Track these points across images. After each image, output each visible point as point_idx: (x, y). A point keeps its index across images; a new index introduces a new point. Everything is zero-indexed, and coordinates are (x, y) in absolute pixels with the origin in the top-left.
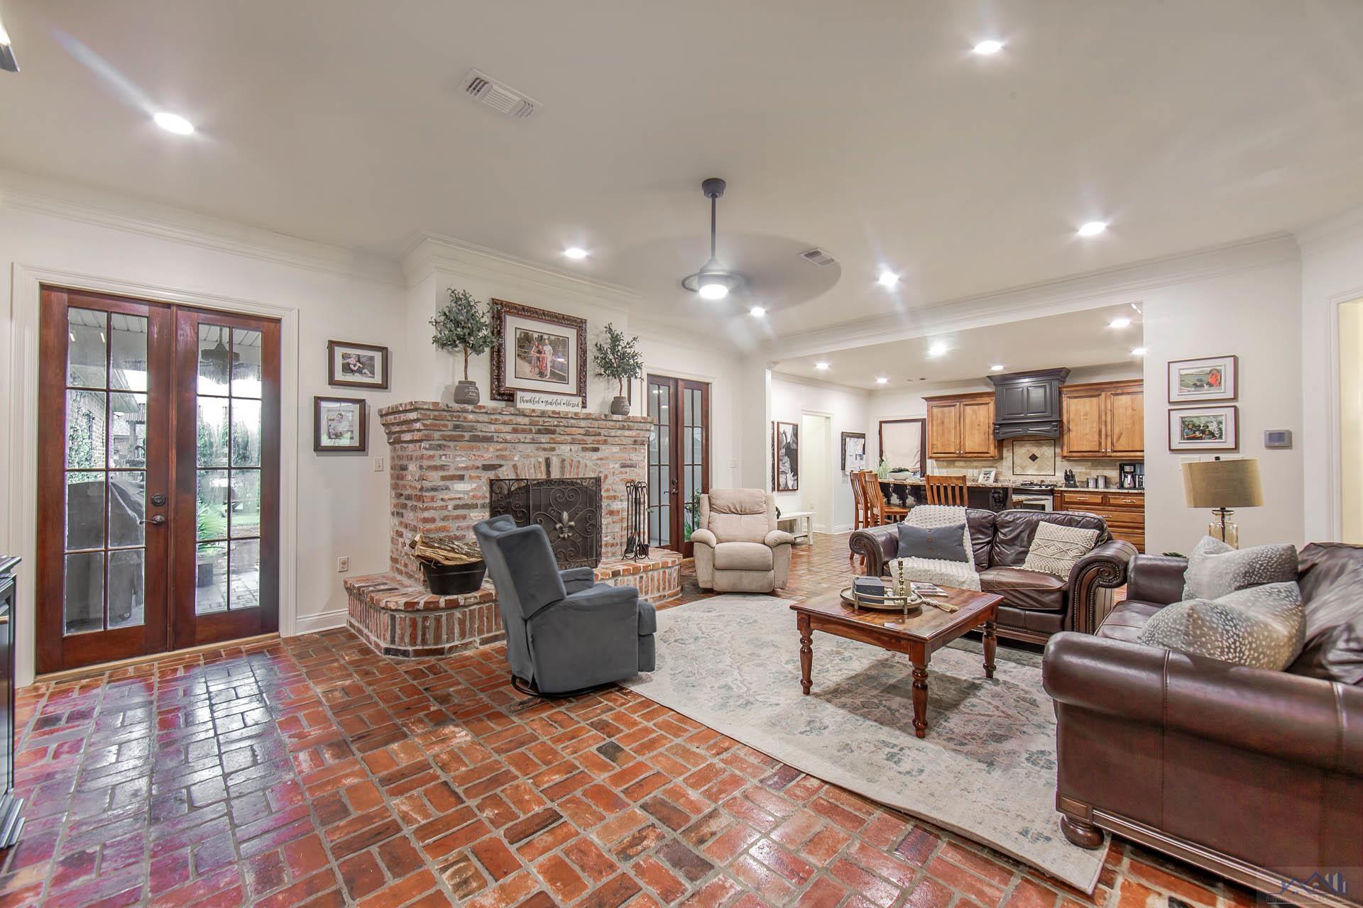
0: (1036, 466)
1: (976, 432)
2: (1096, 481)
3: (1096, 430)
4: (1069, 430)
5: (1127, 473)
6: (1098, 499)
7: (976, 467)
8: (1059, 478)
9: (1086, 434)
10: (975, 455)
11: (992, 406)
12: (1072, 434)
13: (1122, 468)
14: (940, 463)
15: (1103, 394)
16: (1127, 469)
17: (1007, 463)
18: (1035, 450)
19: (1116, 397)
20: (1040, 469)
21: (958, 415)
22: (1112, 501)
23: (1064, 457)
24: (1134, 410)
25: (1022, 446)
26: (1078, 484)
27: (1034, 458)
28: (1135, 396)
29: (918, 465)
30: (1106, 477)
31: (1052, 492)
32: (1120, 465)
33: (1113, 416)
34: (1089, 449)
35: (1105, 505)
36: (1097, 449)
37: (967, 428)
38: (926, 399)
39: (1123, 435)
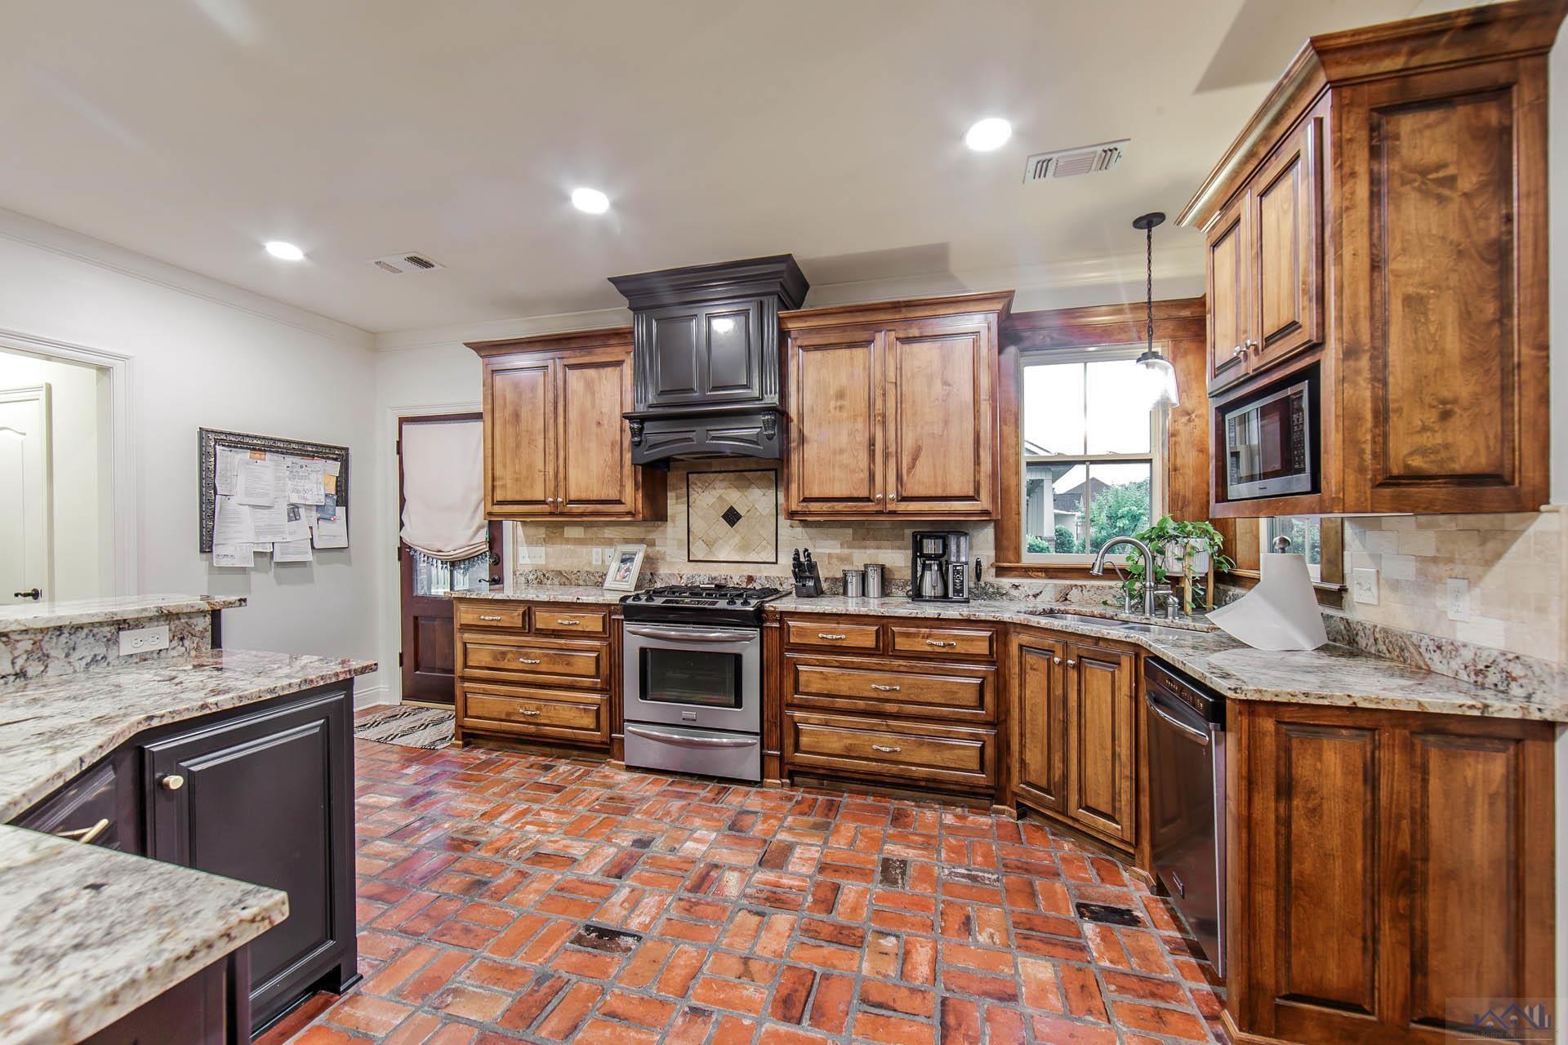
0: (737, 539)
1: (593, 446)
2: (864, 577)
3: (862, 438)
4: (802, 439)
5: (929, 557)
6: (866, 637)
7: (610, 542)
8: (781, 572)
9: (842, 451)
10: (591, 508)
11: (628, 369)
12: (810, 451)
13: (917, 548)
14: (532, 531)
15: (880, 338)
16: (930, 546)
17: (672, 533)
18: (735, 498)
19: (907, 347)
20: (745, 547)
21: (550, 396)
22: (902, 644)
23: (791, 515)
24: (945, 383)
25: (707, 486)
26: (825, 586)
27: (732, 517)
28: (948, 342)
29: (483, 535)
30: (883, 568)
31: (758, 618)
32: (914, 535)
33: (900, 401)
34: (845, 493)
35: (883, 655)
36: (864, 493)
37: (572, 429)
38: (478, 347)
39: (923, 454)
